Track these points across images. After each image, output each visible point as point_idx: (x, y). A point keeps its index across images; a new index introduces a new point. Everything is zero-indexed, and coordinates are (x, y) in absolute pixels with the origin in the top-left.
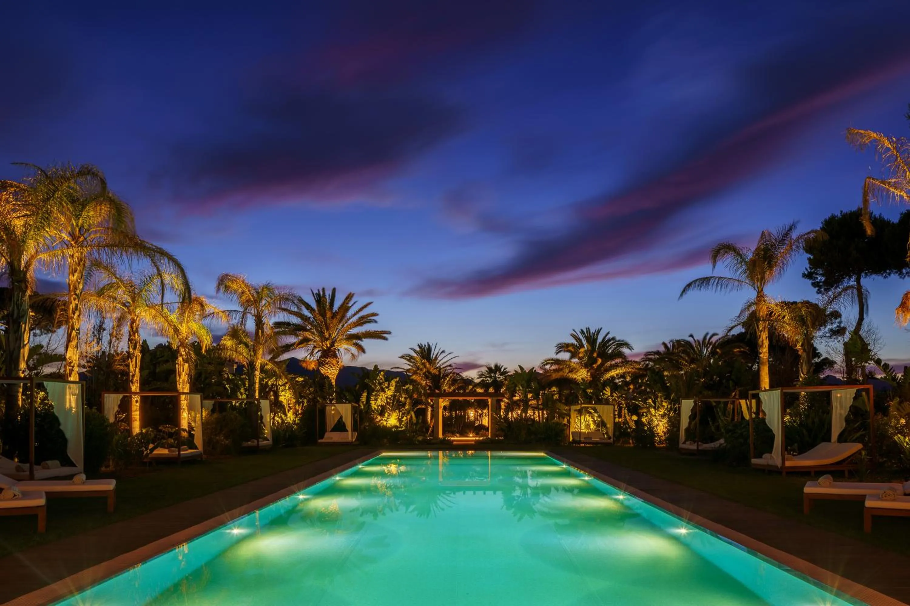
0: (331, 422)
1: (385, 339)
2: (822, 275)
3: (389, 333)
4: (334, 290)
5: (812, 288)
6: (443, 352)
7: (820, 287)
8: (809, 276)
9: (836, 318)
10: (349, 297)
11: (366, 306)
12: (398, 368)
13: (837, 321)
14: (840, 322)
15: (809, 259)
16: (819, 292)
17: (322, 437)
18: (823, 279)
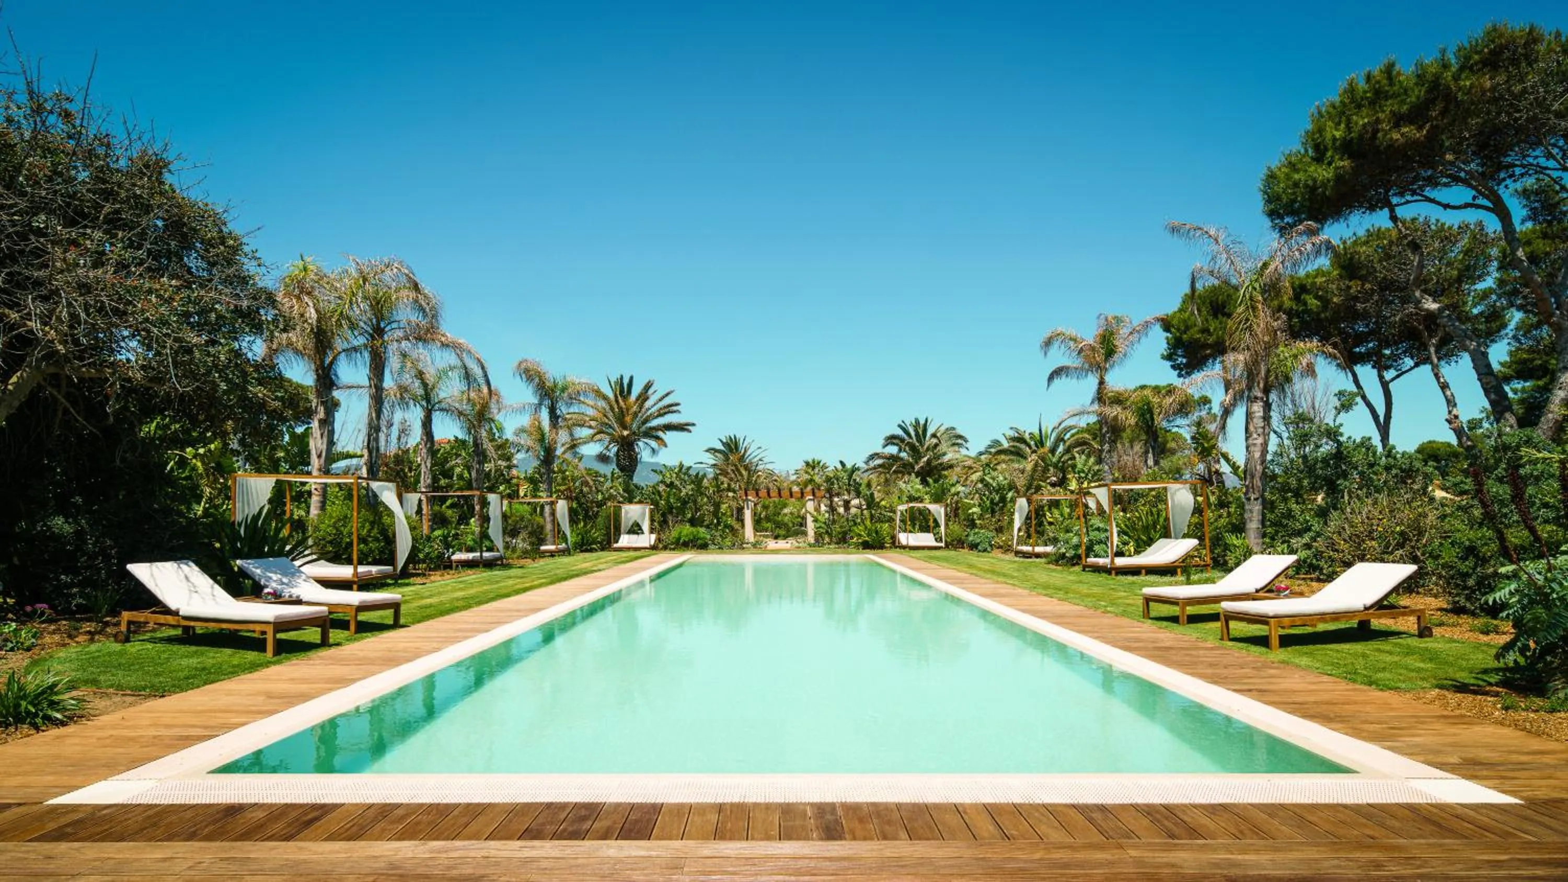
0: (625, 523)
1: (690, 431)
2: (1184, 357)
3: (693, 425)
4: (631, 379)
5: (1173, 371)
6: (760, 448)
7: (1181, 370)
8: (1169, 357)
9: (1205, 404)
10: (648, 386)
11: (667, 394)
12: (701, 463)
13: (1207, 407)
14: (1210, 409)
15: (1167, 338)
16: (1180, 376)
17: (617, 542)
18: (1184, 361)
